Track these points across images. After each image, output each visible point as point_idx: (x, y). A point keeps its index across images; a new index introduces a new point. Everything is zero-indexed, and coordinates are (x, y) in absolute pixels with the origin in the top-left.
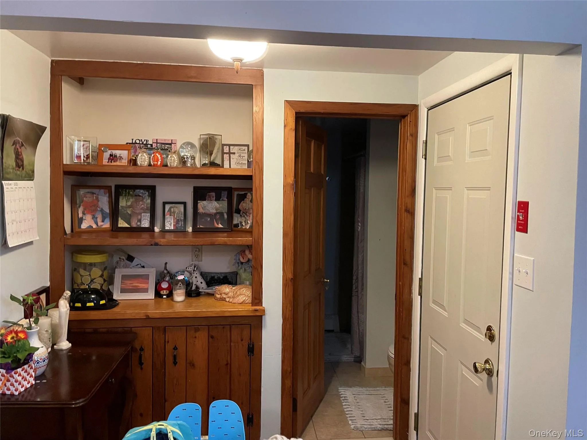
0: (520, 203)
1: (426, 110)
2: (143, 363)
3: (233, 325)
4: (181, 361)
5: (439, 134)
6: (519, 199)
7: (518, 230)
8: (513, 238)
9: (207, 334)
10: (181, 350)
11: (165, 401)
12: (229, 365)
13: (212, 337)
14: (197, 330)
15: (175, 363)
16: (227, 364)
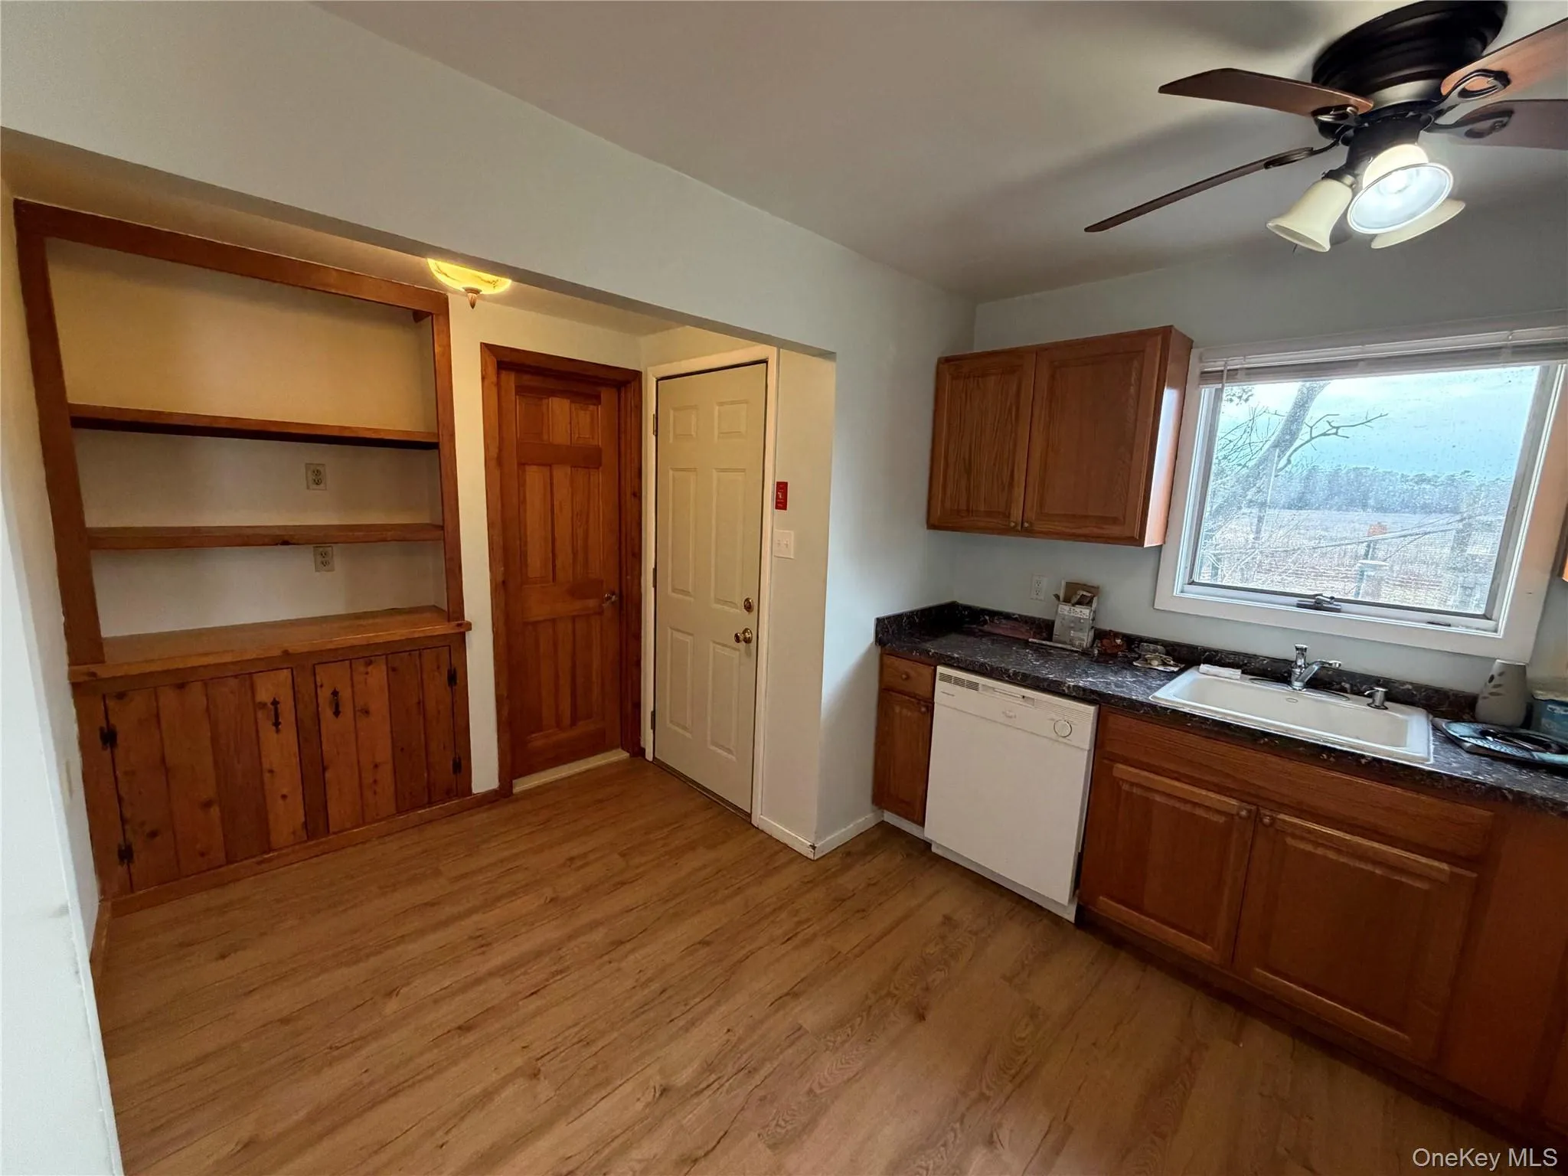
0: (779, 484)
1: (655, 380)
2: (280, 723)
3: (423, 649)
4: (347, 709)
5: (676, 409)
6: (777, 480)
7: (777, 508)
8: (773, 514)
9: (384, 668)
10: (345, 694)
11: (324, 769)
12: (421, 704)
13: (394, 670)
14: (369, 663)
15: (337, 713)
16: (419, 703)
